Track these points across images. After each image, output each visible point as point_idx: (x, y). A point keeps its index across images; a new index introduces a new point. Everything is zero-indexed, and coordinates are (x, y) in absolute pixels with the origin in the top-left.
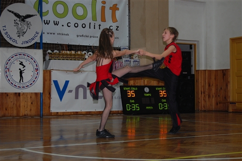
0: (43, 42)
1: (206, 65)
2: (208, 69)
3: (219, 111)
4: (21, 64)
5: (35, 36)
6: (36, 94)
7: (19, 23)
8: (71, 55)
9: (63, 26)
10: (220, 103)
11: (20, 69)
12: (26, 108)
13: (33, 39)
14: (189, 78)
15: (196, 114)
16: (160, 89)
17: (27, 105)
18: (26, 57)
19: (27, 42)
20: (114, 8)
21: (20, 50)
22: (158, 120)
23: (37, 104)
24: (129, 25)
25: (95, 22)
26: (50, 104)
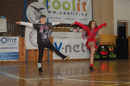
7: (36, 12)
8: (63, 29)
9: (58, 13)
11: (37, 37)
14: (125, 40)
15: (129, 60)
16: (110, 46)
20: (84, 4)
22: (109, 63)
23: (46, 55)
24: (92, 13)
25: (74, 11)
26: (52, 55)
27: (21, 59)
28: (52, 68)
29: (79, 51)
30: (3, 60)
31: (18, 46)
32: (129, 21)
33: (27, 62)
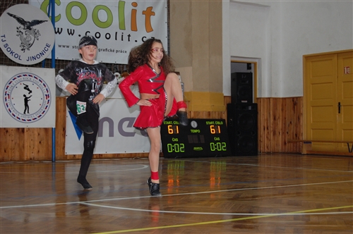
0: (56, 58)
1: (271, 91)
2: (273, 96)
3: (291, 153)
4: (26, 88)
5: (45, 50)
6: (46, 130)
7: (23, 31)
9: (80, 36)
10: (289, 142)
11: (25, 96)
12: (32, 150)
13: (42, 54)
14: (250, 108)
15: (261, 158)
16: (212, 123)
17: (34, 145)
18: (33, 78)
19: (34, 58)
20: (149, 13)
21: (24, 70)
22: (210, 164)
23: (48, 143)
24: (169, 36)
25: (123, 31)
26: (64, 144)
28: (64, 178)
29: (133, 134)
32: (259, 59)
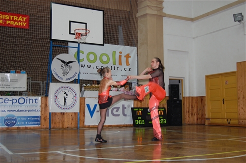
1: (190, 93)
2: (191, 96)
3: (199, 124)
4: (65, 93)
5: (75, 75)
6: (75, 113)
7: (64, 66)
9: (93, 68)
10: (199, 119)
11: (64, 97)
12: (68, 123)
13: (73, 77)
14: (178, 102)
15: (183, 127)
17: (69, 121)
18: (68, 89)
19: (69, 79)
20: (128, 56)
21: (64, 85)
23: (76, 120)
24: (138, 67)
25: (115, 66)
26: (84, 120)
27: (43, 124)
29: (118, 115)
30: (20, 126)
31: (39, 109)
32: (184, 78)
33: (50, 129)
